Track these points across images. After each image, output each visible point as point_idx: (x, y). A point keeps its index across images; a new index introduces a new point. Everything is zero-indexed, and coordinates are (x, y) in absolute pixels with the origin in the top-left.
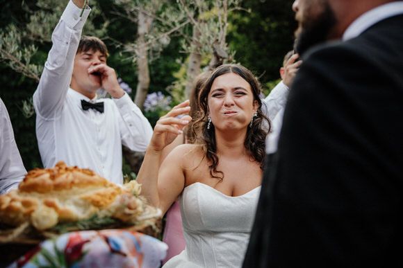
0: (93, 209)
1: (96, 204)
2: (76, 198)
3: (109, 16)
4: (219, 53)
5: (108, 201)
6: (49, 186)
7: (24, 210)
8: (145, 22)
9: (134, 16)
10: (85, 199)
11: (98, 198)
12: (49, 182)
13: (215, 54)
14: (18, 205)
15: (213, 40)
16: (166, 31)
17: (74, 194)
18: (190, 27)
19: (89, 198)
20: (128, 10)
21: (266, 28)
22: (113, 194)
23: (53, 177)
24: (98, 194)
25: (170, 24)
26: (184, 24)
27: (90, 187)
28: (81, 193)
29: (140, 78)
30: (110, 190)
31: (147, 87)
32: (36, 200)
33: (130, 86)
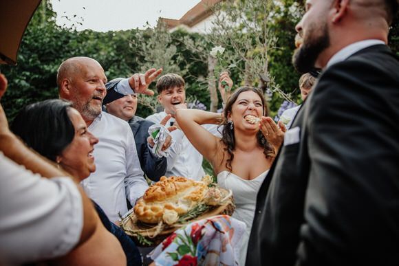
0: (194, 203)
1: (195, 199)
2: (182, 198)
3: (189, 61)
4: (263, 79)
5: (200, 195)
6: (164, 195)
7: (154, 213)
8: (213, 62)
9: (205, 59)
10: (188, 198)
11: (194, 196)
13: (262, 79)
14: (150, 211)
15: (259, 70)
17: (180, 196)
18: (243, 62)
20: (201, 56)
22: (201, 190)
23: (164, 190)
24: (193, 193)
25: (230, 62)
26: (238, 62)
27: (187, 189)
28: (184, 195)
29: (212, 99)
30: (199, 187)
31: (217, 105)
32: (160, 206)
33: (205, 105)
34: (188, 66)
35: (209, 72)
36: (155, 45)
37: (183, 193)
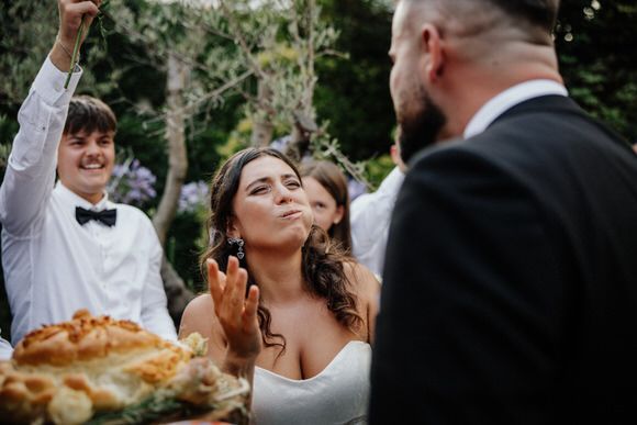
0: (145, 387)
1: (150, 379)
2: (116, 370)
3: (120, 62)
4: (303, 124)
5: (167, 372)
6: (71, 353)
7: (32, 396)
8: (180, 71)
9: (161, 61)
10: (131, 372)
11: (152, 369)
12: (69, 346)
13: (298, 125)
14: (19, 387)
15: (292, 104)
16: (216, 88)
17: (112, 364)
18: (254, 79)
19: (138, 369)
20: (151, 53)
21: (362, 77)
22: (173, 360)
23: (74, 338)
24: (151, 362)
25: (222, 76)
26: (243, 77)
27: (137, 350)
28: (123, 362)
29: (173, 161)
30: (168, 354)
31: (182, 175)
32: (50, 377)
33: (154, 172)
34: (115, 75)
35: (169, 94)
36: (32, 10)
37: (124, 357)
